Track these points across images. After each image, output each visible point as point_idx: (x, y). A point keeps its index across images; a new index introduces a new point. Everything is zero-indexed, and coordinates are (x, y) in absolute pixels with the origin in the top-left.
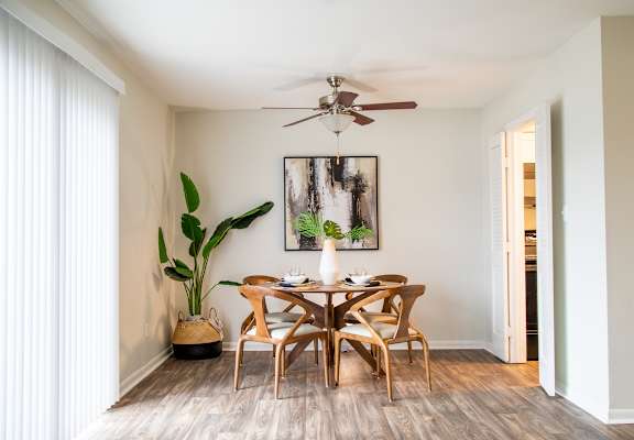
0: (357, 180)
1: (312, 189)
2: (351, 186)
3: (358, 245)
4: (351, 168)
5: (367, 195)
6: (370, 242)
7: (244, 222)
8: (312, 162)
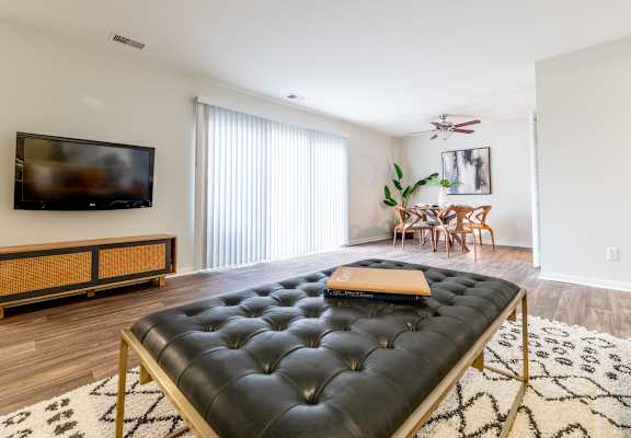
0: (478, 160)
1: (456, 166)
2: (475, 163)
3: (479, 192)
4: (475, 155)
5: (484, 167)
6: (486, 189)
7: (422, 183)
8: (455, 153)
